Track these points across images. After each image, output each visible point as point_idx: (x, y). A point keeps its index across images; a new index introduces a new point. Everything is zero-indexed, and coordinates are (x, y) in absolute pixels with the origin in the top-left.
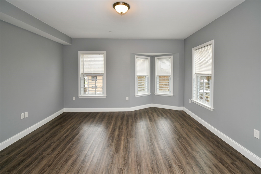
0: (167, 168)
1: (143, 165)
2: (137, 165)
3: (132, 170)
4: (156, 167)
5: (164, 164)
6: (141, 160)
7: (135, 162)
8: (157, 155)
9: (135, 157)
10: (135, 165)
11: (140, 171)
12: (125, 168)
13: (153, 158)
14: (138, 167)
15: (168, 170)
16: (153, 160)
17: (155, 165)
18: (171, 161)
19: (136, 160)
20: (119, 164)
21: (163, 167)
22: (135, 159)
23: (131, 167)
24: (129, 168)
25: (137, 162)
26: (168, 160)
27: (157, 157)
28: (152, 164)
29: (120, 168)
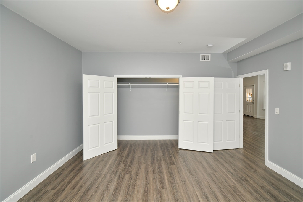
0: (120, 187)
1: (142, 191)
2: (147, 191)
3: (153, 187)
4: (131, 188)
6: (143, 196)
7: (150, 194)
9: (150, 200)
10: (150, 191)
11: (146, 186)
12: (160, 189)
14: (148, 190)
16: (130, 195)
17: (130, 191)
19: (148, 196)
20: (166, 192)
21: (123, 189)
22: (149, 198)
23: (154, 190)
24: (156, 189)
25: (148, 194)
28: (133, 192)
29: (164, 188)
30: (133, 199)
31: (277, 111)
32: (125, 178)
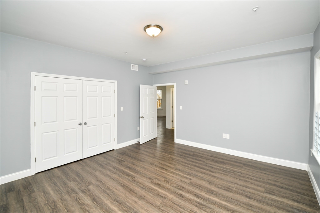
0: (96, 196)
3: (125, 181)
5: (101, 198)
6: (125, 189)
7: (129, 185)
8: (113, 202)
11: (119, 183)
12: (132, 179)
13: (116, 197)
14: (123, 184)
15: (95, 195)
16: (114, 195)
17: (109, 193)
18: (94, 204)
19: (129, 187)
21: (100, 195)
23: (128, 182)
25: (127, 186)
26: (97, 203)
27: (111, 201)
28: (113, 192)
30: (119, 195)
31: (181, 108)
32: (92, 189)
